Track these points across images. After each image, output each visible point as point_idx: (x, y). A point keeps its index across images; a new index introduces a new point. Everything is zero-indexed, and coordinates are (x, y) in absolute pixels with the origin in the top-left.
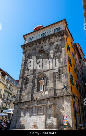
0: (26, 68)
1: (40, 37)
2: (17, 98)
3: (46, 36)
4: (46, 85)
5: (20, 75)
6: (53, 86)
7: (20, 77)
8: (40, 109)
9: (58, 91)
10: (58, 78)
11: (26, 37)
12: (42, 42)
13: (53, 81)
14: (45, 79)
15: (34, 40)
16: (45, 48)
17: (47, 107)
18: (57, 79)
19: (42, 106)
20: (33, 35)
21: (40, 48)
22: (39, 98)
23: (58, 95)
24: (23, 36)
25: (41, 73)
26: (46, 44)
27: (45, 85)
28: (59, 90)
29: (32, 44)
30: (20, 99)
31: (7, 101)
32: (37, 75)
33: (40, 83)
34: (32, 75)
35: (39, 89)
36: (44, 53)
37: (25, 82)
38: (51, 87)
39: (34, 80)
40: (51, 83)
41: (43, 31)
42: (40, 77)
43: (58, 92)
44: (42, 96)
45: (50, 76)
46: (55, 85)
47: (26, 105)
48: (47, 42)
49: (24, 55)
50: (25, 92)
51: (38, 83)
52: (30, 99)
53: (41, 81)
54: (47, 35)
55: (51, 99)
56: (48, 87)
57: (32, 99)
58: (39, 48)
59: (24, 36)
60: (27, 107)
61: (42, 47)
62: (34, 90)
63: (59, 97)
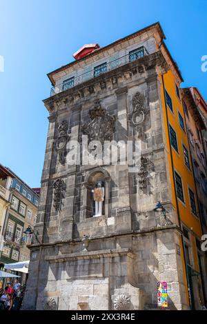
0: (58, 158)
1: (90, 76)
2: (38, 233)
3: (108, 71)
4: (110, 201)
5: (43, 174)
6: (128, 204)
7: (42, 182)
8: (96, 262)
9: (142, 217)
10: (140, 182)
11: (54, 77)
12: (97, 89)
13: (128, 189)
14: (107, 185)
15: (76, 83)
16: (107, 104)
17: (113, 257)
18: (138, 186)
19: (101, 256)
20: (74, 70)
21: (91, 106)
22: (91, 234)
23: (141, 227)
24: (48, 75)
25: (97, 169)
26: (109, 94)
27: (107, 201)
28: (144, 213)
29: (71, 95)
30: (45, 237)
31: (13, 240)
32: (87, 174)
33: (94, 195)
34: (74, 176)
35: (92, 212)
36: (103, 118)
37: (55, 194)
38: (122, 206)
39: (78, 189)
40: (122, 195)
41: (99, 59)
42: (94, 179)
43: (140, 218)
44: (100, 230)
45: (120, 178)
46: (133, 200)
47: (60, 253)
48: (110, 88)
49: (51, 124)
50: (56, 219)
51: (90, 195)
52: (70, 237)
53: (96, 189)
54: (109, 68)
55: (123, 238)
56: (114, 205)
57: (74, 236)
58: (88, 106)
59: (50, 75)
60: (63, 256)
61: (98, 102)
62: (79, 214)
63: (143, 233)
